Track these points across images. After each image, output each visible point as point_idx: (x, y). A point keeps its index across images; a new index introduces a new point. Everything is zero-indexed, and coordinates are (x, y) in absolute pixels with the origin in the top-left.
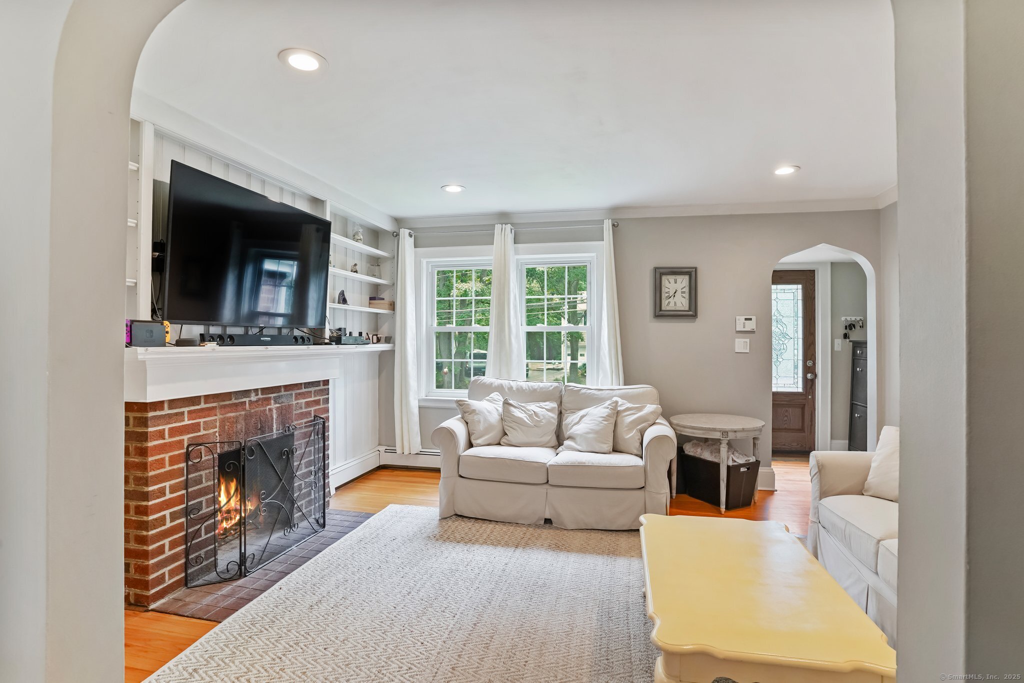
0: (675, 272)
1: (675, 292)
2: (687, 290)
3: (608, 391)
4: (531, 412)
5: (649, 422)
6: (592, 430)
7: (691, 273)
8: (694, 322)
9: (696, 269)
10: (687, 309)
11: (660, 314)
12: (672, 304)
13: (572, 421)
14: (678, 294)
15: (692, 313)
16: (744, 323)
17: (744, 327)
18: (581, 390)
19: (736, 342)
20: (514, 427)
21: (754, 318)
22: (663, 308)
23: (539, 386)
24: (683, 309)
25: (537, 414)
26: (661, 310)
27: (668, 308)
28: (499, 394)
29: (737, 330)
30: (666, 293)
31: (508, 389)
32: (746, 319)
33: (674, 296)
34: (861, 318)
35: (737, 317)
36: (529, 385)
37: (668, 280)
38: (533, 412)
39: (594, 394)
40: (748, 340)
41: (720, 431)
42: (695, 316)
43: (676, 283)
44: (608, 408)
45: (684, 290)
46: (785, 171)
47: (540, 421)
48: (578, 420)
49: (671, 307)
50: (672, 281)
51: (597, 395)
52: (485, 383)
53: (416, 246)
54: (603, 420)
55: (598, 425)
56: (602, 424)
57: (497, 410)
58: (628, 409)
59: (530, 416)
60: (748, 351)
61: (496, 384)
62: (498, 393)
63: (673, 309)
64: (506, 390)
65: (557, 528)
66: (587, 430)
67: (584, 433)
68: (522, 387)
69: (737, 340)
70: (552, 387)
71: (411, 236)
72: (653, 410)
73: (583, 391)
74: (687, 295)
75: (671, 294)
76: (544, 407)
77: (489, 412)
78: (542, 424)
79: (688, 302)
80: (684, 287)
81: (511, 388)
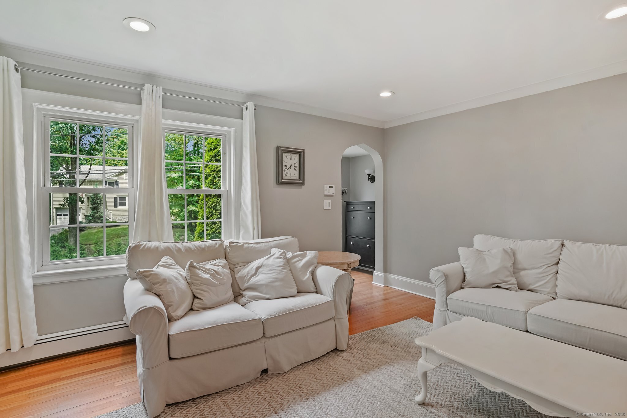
0: (291, 151)
1: (291, 166)
2: (297, 165)
3: (264, 244)
4: (212, 271)
5: (314, 265)
6: (276, 278)
7: (300, 153)
8: (301, 188)
9: (303, 150)
10: (298, 178)
11: (281, 182)
12: (289, 175)
13: (248, 273)
14: (293, 167)
15: (300, 182)
16: (329, 190)
17: (329, 192)
18: (243, 245)
19: (324, 202)
20: (206, 289)
21: (334, 186)
22: (284, 178)
23: (205, 245)
24: (295, 178)
25: (218, 272)
26: (282, 179)
27: (286, 178)
28: (171, 258)
29: (325, 194)
30: (285, 166)
31: (177, 251)
32: (330, 187)
33: (290, 169)
34: (346, 188)
35: (325, 186)
36: (196, 245)
37: (286, 156)
38: (214, 271)
39: (255, 247)
40: (330, 201)
41: (347, 264)
42: (303, 184)
43: (291, 159)
44: (281, 258)
45: (296, 165)
46: (386, 94)
47: (223, 279)
48: (253, 272)
49: (288, 177)
50: (289, 157)
51: (258, 248)
52: (150, 248)
53: (23, 85)
54: (282, 269)
55: (279, 273)
56: (283, 273)
57: (181, 275)
58: (294, 257)
59: (212, 275)
60: (330, 208)
61: (162, 247)
62: (168, 257)
63: (289, 178)
64: (175, 252)
65: (277, 375)
66: (271, 279)
67: (269, 283)
68: (190, 248)
69: (325, 201)
70: (218, 245)
71: (17, 70)
72: (314, 255)
73: (246, 245)
74: (297, 169)
75: (288, 167)
76: (219, 264)
77: (176, 278)
78: (225, 281)
79: (298, 173)
80: (296, 163)
81: (179, 250)
